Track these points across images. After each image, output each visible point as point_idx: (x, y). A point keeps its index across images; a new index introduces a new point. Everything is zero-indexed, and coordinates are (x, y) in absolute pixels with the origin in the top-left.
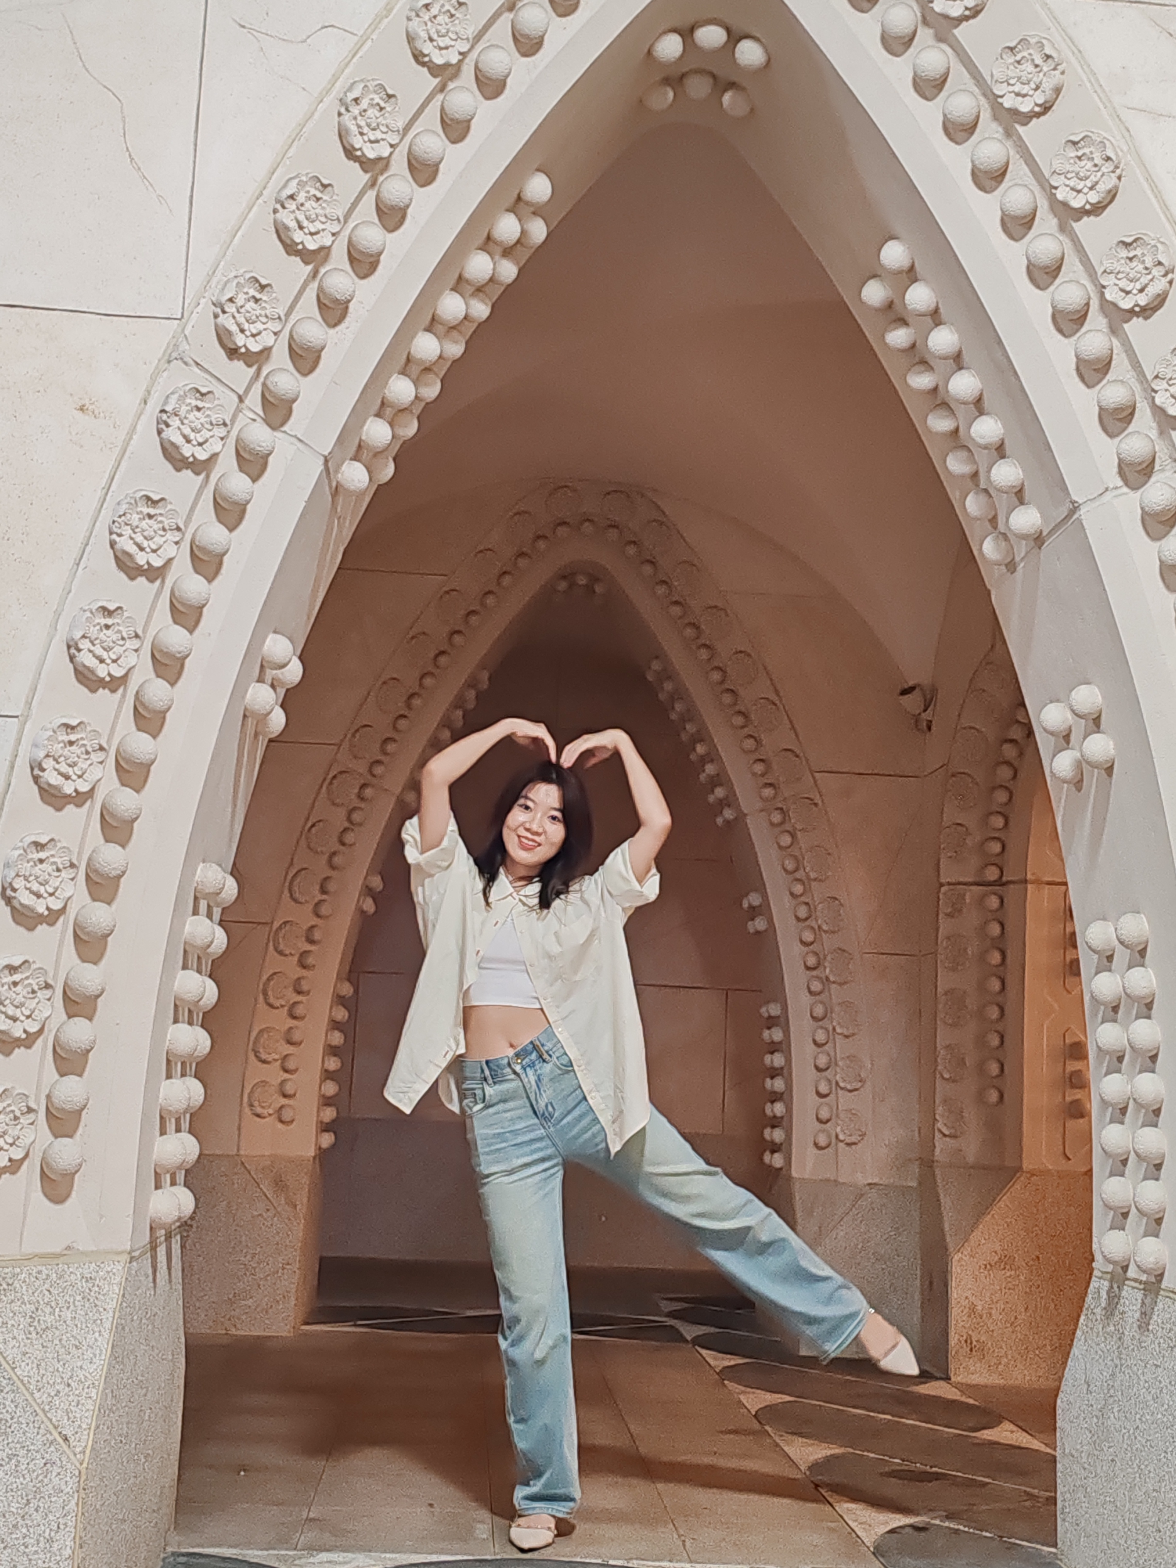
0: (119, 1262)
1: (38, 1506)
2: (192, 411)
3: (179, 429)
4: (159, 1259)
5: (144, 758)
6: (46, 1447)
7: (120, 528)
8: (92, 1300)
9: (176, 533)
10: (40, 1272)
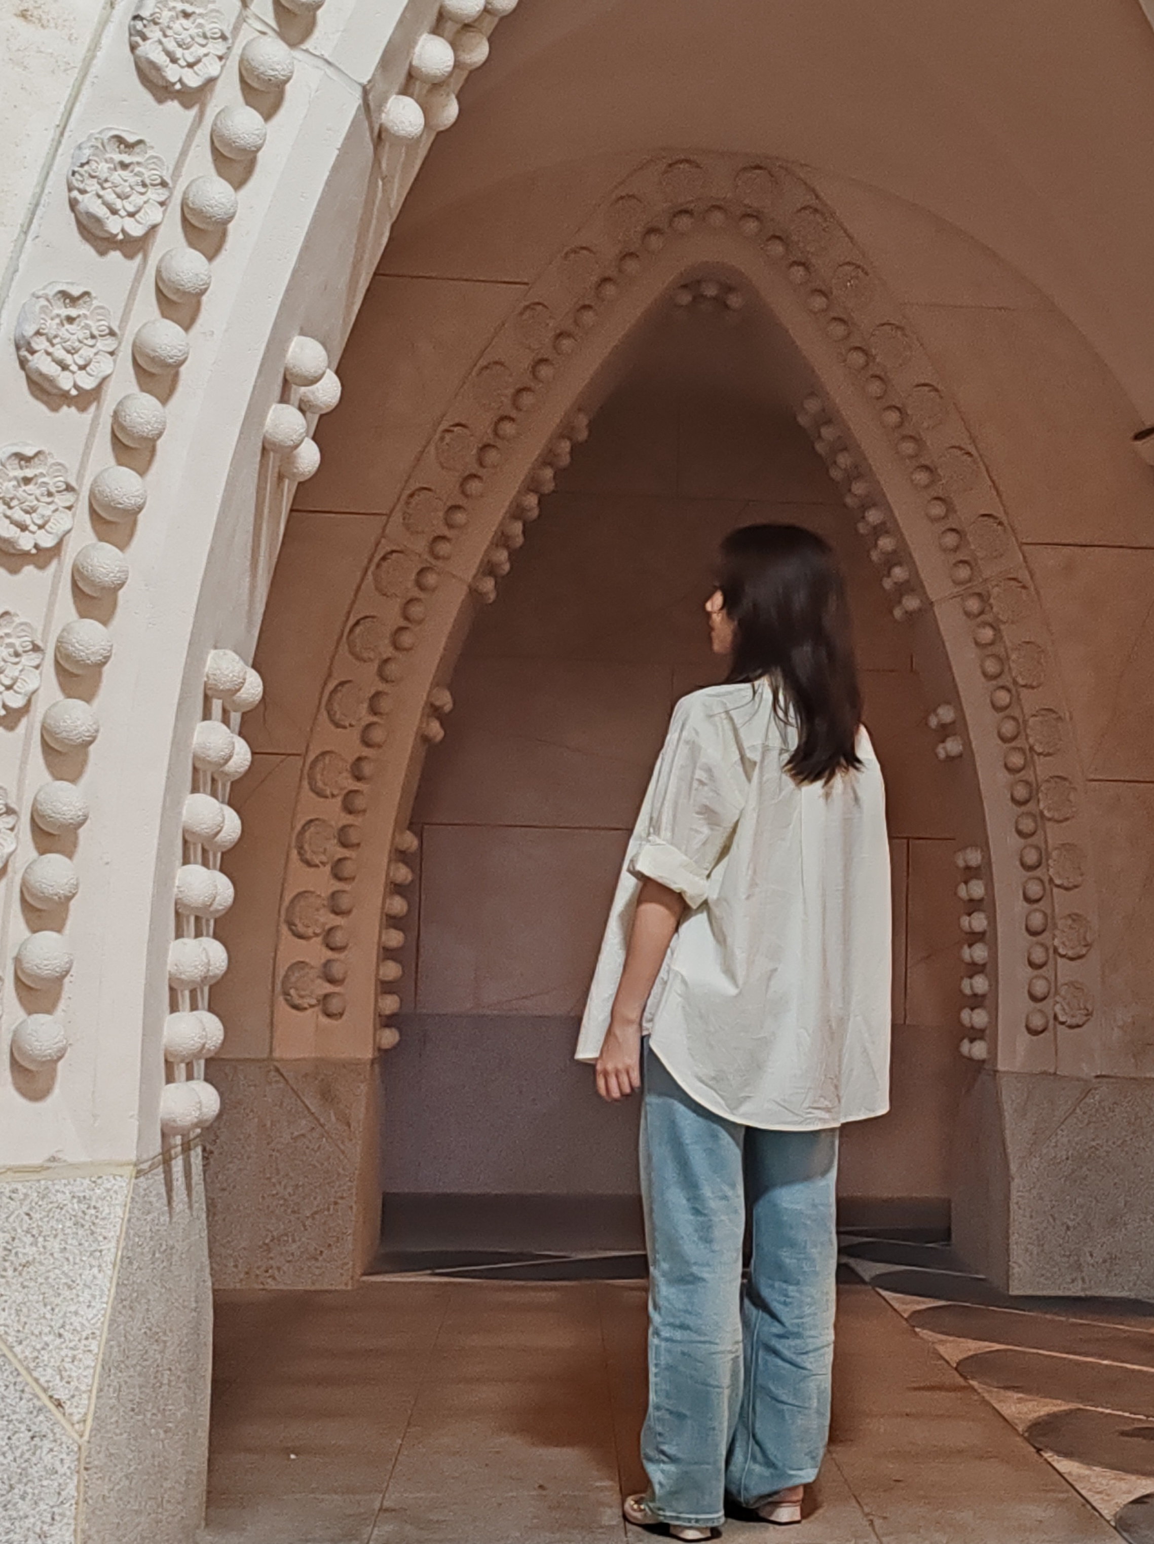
0: (121, 1176)
1: (25, 1492)
2: (177, 18)
3: (160, 42)
4: (175, 1176)
5: (129, 502)
6: (32, 1416)
7: (82, 181)
8: (87, 1227)
9: (161, 190)
10: (15, 1191)
